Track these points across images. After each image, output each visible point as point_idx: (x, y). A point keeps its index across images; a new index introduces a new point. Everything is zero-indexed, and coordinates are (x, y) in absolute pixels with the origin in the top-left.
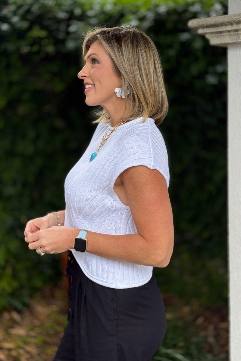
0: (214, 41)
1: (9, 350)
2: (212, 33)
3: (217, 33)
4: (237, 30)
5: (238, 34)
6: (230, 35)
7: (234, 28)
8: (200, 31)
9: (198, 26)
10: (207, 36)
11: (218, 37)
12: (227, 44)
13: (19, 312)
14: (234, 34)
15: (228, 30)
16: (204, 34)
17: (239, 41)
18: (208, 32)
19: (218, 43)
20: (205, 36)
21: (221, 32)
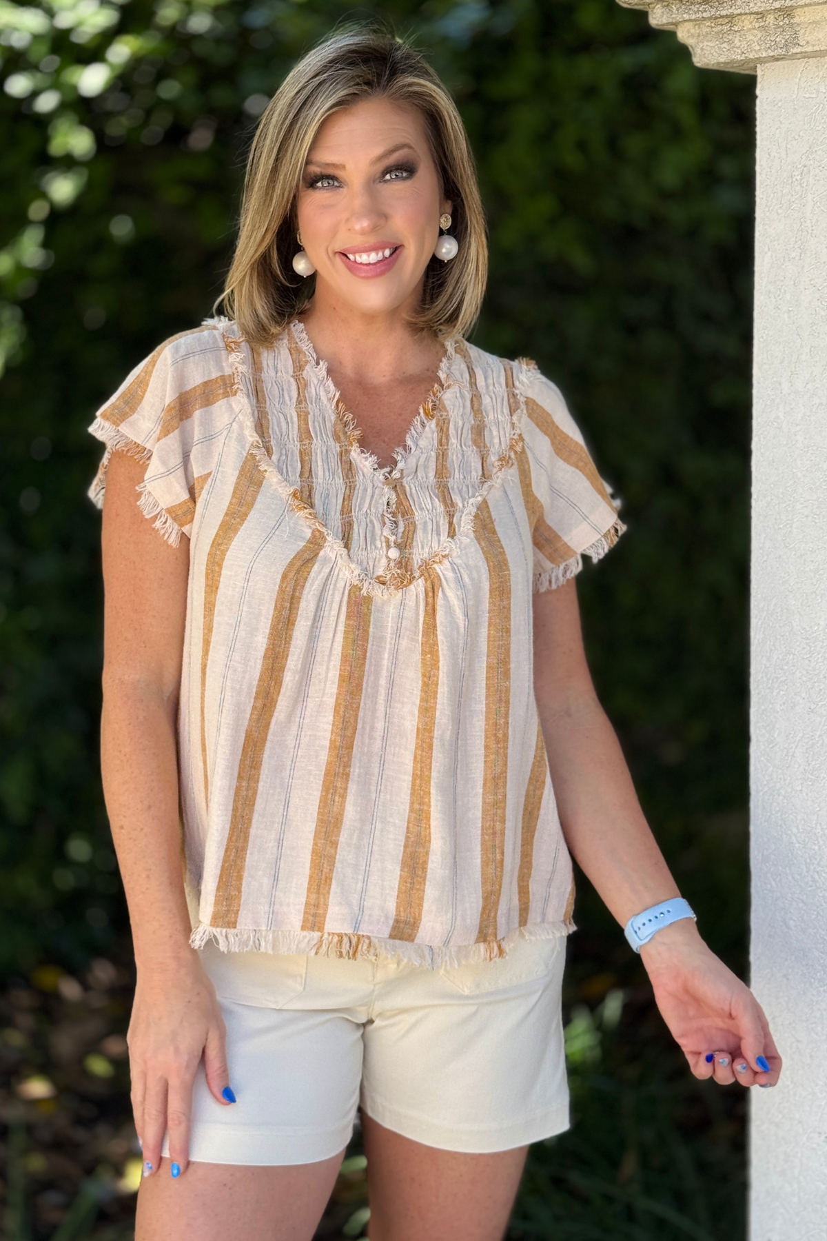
0: (707, 53)
2: (698, 23)
3: (716, 20)
4: (787, 13)
6: (763, 28)
8: (657, 18)
10: (683, 35)
11: (721, 35)
12: (754, 63)
14: (777, 26)
15: (755, 9)
16: (671, 28)
17: (795, 51)
18: (686, 17)
19: (722, 60)
20: (673, 34)
21: (731, 17)
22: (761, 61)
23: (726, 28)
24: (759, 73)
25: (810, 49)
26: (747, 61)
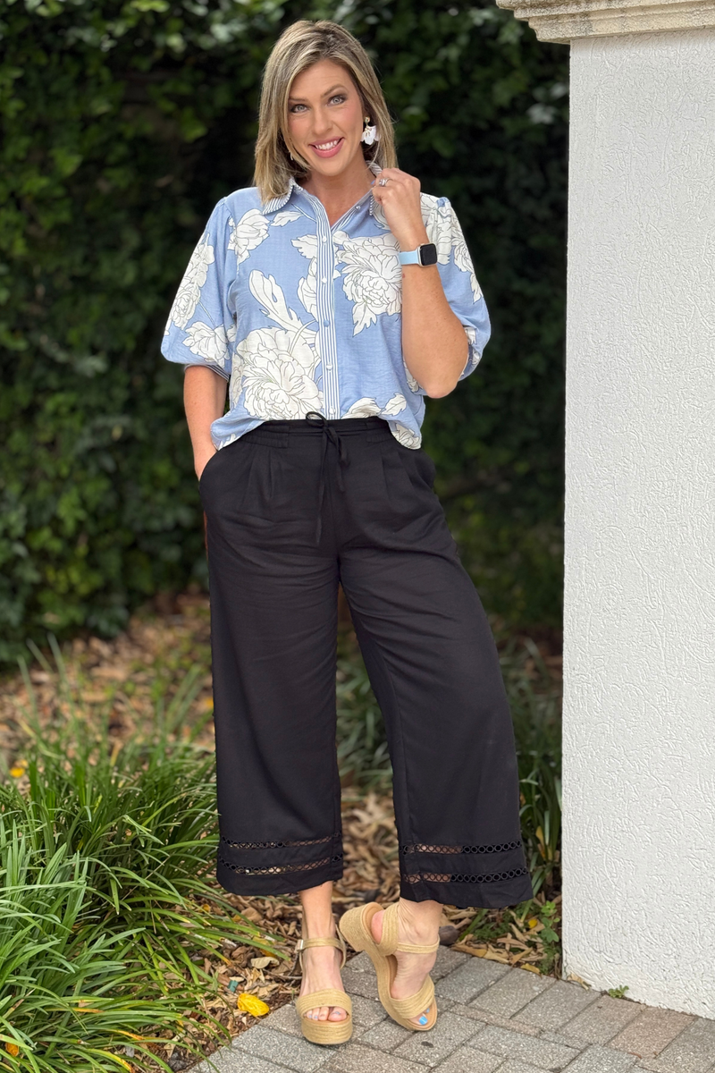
0: (545, 34)
1: (94, 705)
2: (540, 18)
3: (550, 17)
4: (586, 14)
5: (588, 21)
6: (574, 22)
7: (581, 10)
8: (519, 15)
9: (514, 5)
10: (531, 24)
11: (552, 25)
12: (569, 40)
13: (107, 639)
14: (581, 21)
15: (570, 12)
16: (526, 20)
17: (591, 34)
18: (534, 15)
19: (553, 37)
20: (527, 23)
21: (557, 17)
22: (573, 39)
23: (555, 21)
24: (571, 44)
25: (598, 33)
26: (566, 38)
